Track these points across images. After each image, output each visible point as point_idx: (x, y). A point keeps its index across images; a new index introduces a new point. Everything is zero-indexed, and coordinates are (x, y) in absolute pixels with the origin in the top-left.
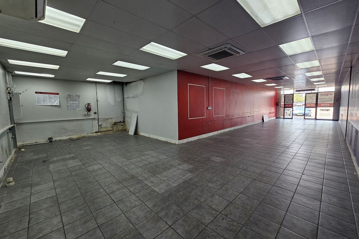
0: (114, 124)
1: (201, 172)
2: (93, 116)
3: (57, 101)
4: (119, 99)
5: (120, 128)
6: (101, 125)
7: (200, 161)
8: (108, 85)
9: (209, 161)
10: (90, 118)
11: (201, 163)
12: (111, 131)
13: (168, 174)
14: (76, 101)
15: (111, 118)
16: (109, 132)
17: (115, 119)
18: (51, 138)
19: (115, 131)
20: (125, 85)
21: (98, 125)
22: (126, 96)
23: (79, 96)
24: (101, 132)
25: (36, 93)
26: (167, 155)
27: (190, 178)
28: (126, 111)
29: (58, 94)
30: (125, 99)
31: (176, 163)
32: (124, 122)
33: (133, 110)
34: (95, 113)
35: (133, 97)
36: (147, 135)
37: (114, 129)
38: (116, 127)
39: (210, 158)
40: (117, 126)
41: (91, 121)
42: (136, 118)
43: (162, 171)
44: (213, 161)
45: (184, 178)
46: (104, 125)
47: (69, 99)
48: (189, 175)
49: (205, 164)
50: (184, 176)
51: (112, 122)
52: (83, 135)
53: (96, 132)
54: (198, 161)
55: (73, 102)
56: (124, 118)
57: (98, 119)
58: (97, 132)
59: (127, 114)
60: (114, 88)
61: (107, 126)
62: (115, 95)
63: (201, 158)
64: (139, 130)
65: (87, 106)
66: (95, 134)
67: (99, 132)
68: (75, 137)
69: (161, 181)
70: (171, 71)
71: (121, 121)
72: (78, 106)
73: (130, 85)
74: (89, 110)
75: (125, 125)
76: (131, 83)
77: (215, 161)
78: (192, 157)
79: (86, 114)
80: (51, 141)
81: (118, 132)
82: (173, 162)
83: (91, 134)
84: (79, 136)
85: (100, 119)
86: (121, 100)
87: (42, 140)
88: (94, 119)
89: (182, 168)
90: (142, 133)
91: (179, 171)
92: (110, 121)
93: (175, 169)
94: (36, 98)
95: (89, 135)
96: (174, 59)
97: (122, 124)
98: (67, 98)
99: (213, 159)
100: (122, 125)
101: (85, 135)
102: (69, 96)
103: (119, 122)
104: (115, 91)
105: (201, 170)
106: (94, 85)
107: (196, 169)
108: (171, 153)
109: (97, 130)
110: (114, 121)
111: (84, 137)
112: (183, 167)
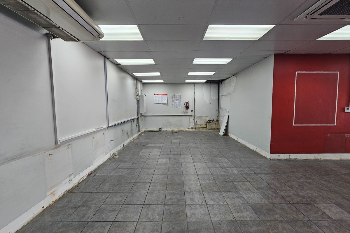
0: (208, 122)
1: (276, 220)
2: (190, 113)
3: (166, 100)
4: (215, 98)
5: (214, 126)
6: (196, 122)
7: (288, 199)
8: (205, 85)
9: (309, 207)
10: (188, 115)
11: (287, 204)
12: (205, 129)
13: (220, 198)
14: (178, 100)
15: (206, 116)
16: (202, 129)
17: (209, 117)
18: (160, 129)
19: (208, 129)
20: (221, 83)
21: (193, 121)
22: (221, 95)
23: (180, 96)
24: (196, 128)
25: (155, 94)
26: (240, 169)
27: (246, 219)
28: (220, 110)
29: (167, 95)
30: (220, 97)
31: (243, 187)
32: (218, 120)
33: (226, 109)
34: (192, 111)
35: (226, 95)
36: (235, 138)
37: (207, 127)
38: (209, 125)
39: (315, 201)
40: (211, 124)
41: (188, 117)
42: (227, 118)
43: (216, 190)
44: (320, 210)
45: (236, 215)
46: (199, 122)
47: (173, 99)
48: (248, 215)
49: (295, 209)
50: (238, 212)
51: (206, 119)
52: (181, 129)
53: (191, 128)
54: (283, 198)
55: (176, 101)
56: (218, 117)
57: (194, 116)
58: (193, 128)
59: (221, 113)
60: (210, 87)
61: (201, 123)
62: (211, 94)
63: (294, 194)
64: (229, 132)
65: (185, 104)
66: (190, 130)
67: (194, 128)
68: (176, 130)
69: (204, 203)
70: (266, 57)
71: (214, 120)
72: (179, 104)
73: (224, 82)
74: (187, 108)
75: (218, 124)
76: (225, 80)
77: (324, 213)
78: (279, 185)
79: (185, 111)
80: (160, 131)
81: (211, 130)
82: (240, 183)
83: (188, 129)
84: (178, 129)
85: (196, 116)
86: (216, 98)
87: (156, 129)
88: (191, 116)
89: (246, 198)
90: (231, 135)
91: (237, 201)
92: (204, 118)
93: (235, 195)
94: (155, 98)
95: (186, 129)
96: (257, 40)
97: (216, 122)
98: (173, 98)
99: (321, 205)
100: (216, 124)
101: (183, 129)
102: (174, 96)
103: (212, 121)
104: (210, 90)
105: (276, 216)
106: (193, 85)
107: (269, 210)
108: (248, 169)
109: (193, 126)
110: (208, 119)
111: (182, 131)
112: (249, 197)
